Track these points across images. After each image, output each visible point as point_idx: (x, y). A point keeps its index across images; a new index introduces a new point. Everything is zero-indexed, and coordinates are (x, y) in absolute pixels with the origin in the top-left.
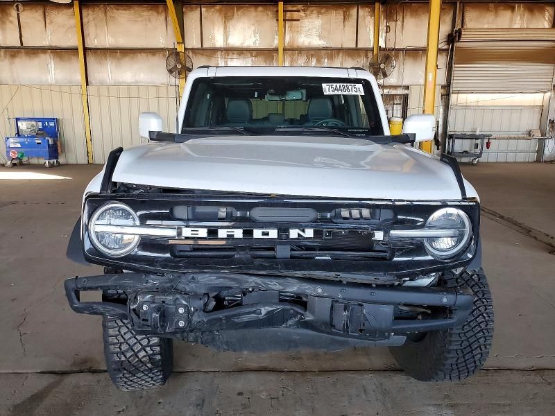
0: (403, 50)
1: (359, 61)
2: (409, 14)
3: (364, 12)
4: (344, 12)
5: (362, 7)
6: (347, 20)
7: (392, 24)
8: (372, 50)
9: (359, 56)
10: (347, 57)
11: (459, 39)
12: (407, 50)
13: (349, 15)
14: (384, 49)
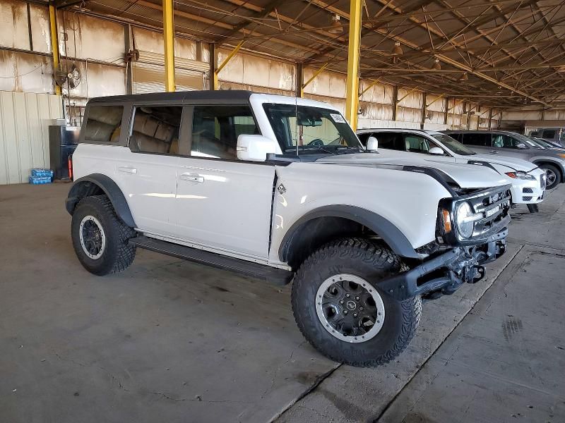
0: (84, 61)
1: (37, 66)
2: (85, 26)
3: (36, 13)
4: (13, 8)
5: (34, 7)
6: (17, 18)
7: (70, 33)
8: (51, 56)
9: (36, 61)
10: (21, 60)
11: (137, 59)
12: (89, 62)
13: (20, 13)
14: (64, 58)
